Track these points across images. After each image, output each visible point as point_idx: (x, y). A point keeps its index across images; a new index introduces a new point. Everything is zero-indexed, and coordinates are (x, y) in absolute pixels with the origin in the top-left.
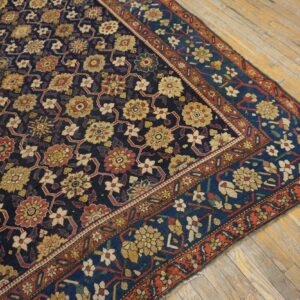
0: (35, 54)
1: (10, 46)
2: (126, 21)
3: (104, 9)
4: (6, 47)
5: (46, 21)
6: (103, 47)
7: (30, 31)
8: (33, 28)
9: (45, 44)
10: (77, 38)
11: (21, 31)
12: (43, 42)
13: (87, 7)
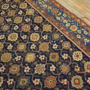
0: (42, 74)
1: (26, 68)
2: (85, 51)
3: (71, 43)
4: (24, 69)
5: (42, 50)
6: (78, 70)
7: (35, 58)
8: (36, 55)
9: (46, 67)
10: (62, 63)
11: (30, 57)
12: (44, 65)
13: (62, 41)
